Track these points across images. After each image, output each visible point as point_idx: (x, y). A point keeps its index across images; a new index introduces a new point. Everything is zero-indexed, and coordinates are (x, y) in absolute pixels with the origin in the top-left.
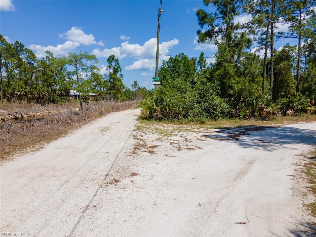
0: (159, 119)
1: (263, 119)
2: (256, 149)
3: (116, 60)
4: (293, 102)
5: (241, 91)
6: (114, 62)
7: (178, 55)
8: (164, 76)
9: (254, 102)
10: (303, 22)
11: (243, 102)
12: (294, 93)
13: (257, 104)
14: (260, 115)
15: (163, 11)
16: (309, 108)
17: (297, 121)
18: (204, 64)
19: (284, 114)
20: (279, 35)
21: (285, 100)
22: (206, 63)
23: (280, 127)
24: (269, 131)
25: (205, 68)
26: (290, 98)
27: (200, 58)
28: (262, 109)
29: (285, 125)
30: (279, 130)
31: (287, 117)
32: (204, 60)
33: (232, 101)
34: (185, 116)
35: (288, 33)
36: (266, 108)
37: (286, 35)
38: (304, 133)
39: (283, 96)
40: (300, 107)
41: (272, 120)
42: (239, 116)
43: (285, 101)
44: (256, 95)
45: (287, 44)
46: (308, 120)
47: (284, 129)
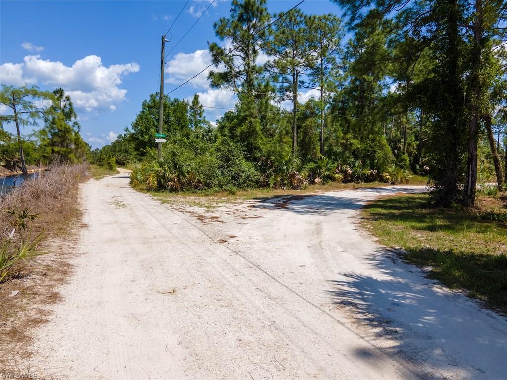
0: (174, 190)
1: (295, 188)
2: (312, 215)
3: (66, 98)
4: (320, 168)
5: (270, 154)
6: (62, 101)
7: (154, 93)
8: (146, 128)
9: (285, 168)
10: (324, 71)
11: (271, 167)
12: (321, 157)
13: (287, 170)
14: (291, 183)
15: (168, 41)
16: (336, 175)
17: (328, 190)
18: (199, 112)
19: (312, 182)
20: (300, 84)
21: (312, 165)
22: (202, 111)
23: (317, 196)
24: (310, 200)
25: (200, 117)
26: (317, 163)
27: (193, 103)
28: (293, 176)
29: (320, 193)
30: (318, 199)
31: (317, 186)
32: (200, 105)
33: (259, 166)
34: (209, 186)
35: (309, 83)
36: (298, 175)
37: (307, 85)
38: (342, 201)
39: (311, 160)
40: (327, 173)
41: (304, 189)
42: (268, 185)
43: (313, 167)
44: (286, 159)
45: (312, 98)
46: (338, 188)
47: (322, 197)
